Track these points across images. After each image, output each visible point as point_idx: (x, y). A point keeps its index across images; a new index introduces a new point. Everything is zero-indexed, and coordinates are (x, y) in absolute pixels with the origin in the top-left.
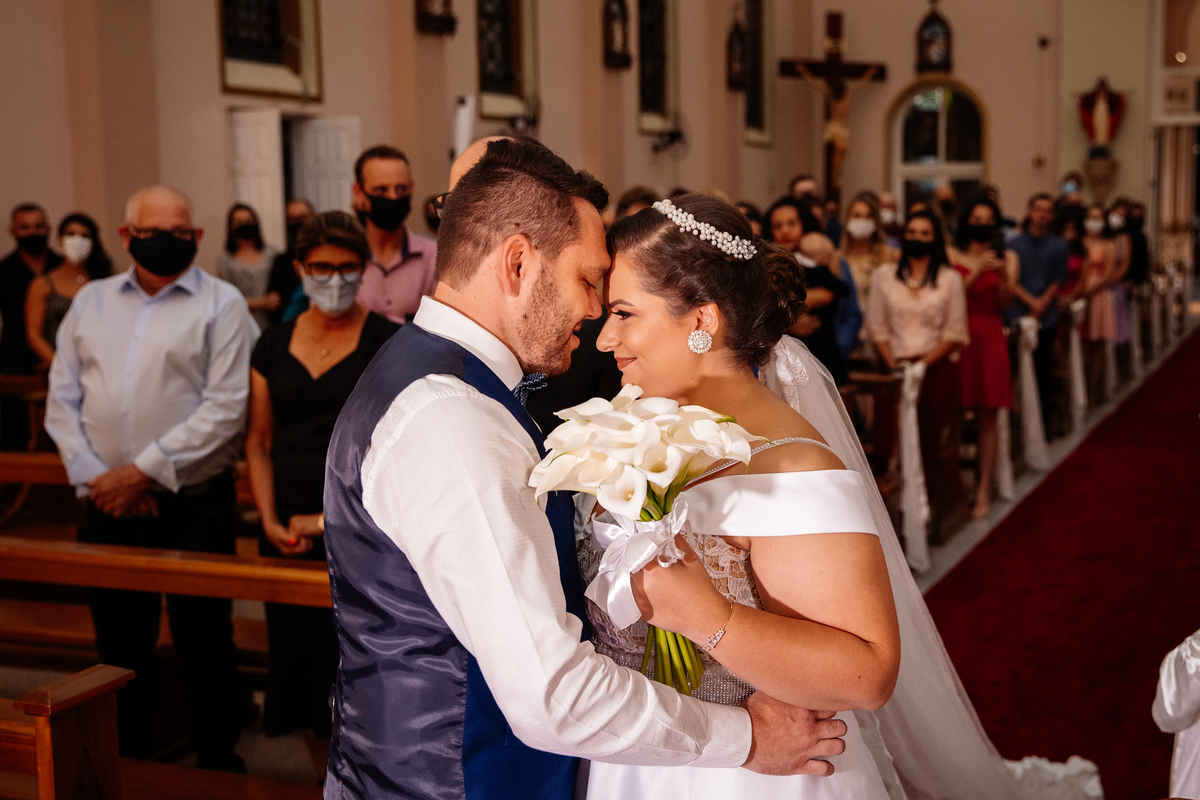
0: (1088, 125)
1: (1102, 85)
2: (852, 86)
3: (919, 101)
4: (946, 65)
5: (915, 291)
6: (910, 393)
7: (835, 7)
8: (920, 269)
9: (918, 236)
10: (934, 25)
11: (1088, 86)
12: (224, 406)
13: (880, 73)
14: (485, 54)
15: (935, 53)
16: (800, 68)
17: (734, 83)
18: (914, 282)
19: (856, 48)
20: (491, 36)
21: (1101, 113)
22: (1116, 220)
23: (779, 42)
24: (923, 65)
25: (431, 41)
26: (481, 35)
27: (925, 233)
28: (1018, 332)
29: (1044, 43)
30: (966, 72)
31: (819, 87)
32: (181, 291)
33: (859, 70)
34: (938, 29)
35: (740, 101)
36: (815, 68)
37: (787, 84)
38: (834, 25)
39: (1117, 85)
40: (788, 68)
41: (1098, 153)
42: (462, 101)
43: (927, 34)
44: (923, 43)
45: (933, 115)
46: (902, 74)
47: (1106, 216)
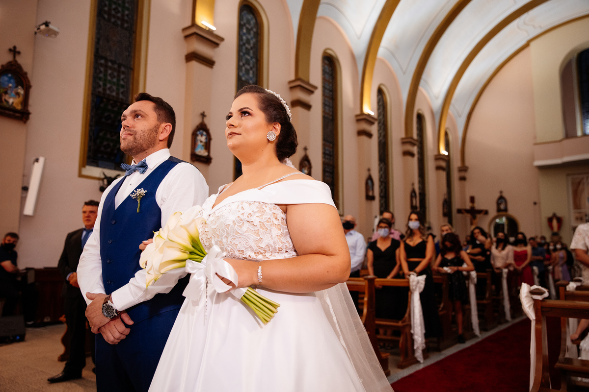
0: (551, 226)
1: (554, 215)
2: (478, 216)
3: (498, 221)
4: (506, 210)
5: (500, 251)
6: (505, 276)
7: (472, 194)
8: (501, 245)
9: (500, 237)
10: (501, 199)
11: (550, 215)
12: (359, 256)
13: (486, 212)
14: (381, 206)
15: (502, 207)
16: (463, 211)
17: (445, 215)
18: (500, 249)
19: (478, 206)
20: (382, 202)
21: (555, 223)
22: (559, 246)
23: (457, 204)
24: (499, 210)
25: (369, 202)
26: (380, 201)
27: (502, 236)
28: (533, 270)
29: (535, 203)
30: (512, 212)
31: (468, 216)
32: (351, 234)
33: (480, 212)
34: (503, 200)
35: (446, 219)
36: (467, 211)
37: (460, 215)
38: (472, 199)
39: (559, 214)
40: (459, 211)
41: (555, 234)
42: (376, 217)
43: (500, 201)
44: (498, 204)
45: (503, 225)
46: (493, 212)
47: (555, 246)
